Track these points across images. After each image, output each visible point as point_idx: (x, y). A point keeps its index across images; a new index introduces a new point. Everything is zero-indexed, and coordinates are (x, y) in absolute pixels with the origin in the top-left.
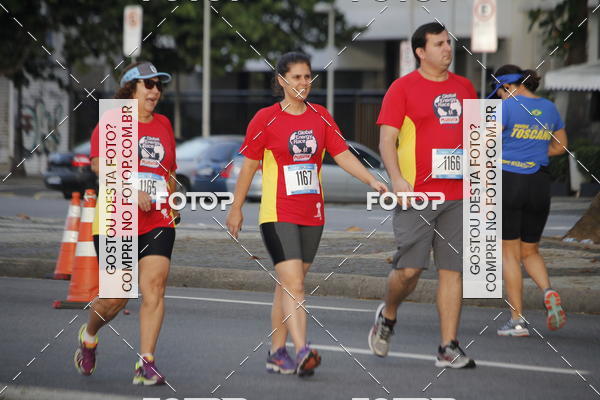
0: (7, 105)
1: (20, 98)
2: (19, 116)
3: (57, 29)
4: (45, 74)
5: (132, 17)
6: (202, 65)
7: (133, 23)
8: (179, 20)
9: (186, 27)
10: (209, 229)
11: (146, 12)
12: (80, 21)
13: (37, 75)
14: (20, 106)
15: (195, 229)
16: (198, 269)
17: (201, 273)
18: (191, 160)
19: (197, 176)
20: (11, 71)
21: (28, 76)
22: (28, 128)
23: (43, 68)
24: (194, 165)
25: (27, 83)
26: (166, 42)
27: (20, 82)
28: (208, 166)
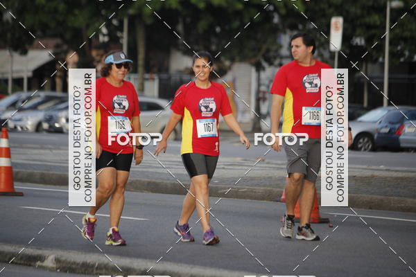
0: (250, 84)
1: (259, 79)
2: (258, 92)
3: (285, 33)
4: (277, 62)
5: (336, 24)
6: (384, 58)
7: (337, 28)
8: (369, 27)
9: (373, 32)
10: (386, 170)
11: (345, 21)
12: (300, 27)
13: (271, 64)
14: (259, 85)
15: (378, 170)
16: (379, 197)
17: (382, 200)
18: (375, 122)
19: (379, 133)
20: (253, 60)
21: (265, 64)
22: (264, 99)
23: (275, 58)
24: (377, 126)
25: (264, 69)
26: (359, 41)
27: (259, 68)
28: (386, 127)
